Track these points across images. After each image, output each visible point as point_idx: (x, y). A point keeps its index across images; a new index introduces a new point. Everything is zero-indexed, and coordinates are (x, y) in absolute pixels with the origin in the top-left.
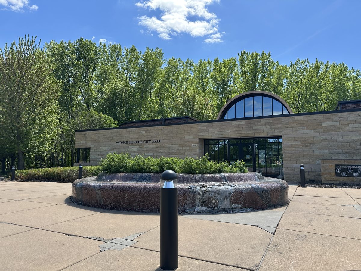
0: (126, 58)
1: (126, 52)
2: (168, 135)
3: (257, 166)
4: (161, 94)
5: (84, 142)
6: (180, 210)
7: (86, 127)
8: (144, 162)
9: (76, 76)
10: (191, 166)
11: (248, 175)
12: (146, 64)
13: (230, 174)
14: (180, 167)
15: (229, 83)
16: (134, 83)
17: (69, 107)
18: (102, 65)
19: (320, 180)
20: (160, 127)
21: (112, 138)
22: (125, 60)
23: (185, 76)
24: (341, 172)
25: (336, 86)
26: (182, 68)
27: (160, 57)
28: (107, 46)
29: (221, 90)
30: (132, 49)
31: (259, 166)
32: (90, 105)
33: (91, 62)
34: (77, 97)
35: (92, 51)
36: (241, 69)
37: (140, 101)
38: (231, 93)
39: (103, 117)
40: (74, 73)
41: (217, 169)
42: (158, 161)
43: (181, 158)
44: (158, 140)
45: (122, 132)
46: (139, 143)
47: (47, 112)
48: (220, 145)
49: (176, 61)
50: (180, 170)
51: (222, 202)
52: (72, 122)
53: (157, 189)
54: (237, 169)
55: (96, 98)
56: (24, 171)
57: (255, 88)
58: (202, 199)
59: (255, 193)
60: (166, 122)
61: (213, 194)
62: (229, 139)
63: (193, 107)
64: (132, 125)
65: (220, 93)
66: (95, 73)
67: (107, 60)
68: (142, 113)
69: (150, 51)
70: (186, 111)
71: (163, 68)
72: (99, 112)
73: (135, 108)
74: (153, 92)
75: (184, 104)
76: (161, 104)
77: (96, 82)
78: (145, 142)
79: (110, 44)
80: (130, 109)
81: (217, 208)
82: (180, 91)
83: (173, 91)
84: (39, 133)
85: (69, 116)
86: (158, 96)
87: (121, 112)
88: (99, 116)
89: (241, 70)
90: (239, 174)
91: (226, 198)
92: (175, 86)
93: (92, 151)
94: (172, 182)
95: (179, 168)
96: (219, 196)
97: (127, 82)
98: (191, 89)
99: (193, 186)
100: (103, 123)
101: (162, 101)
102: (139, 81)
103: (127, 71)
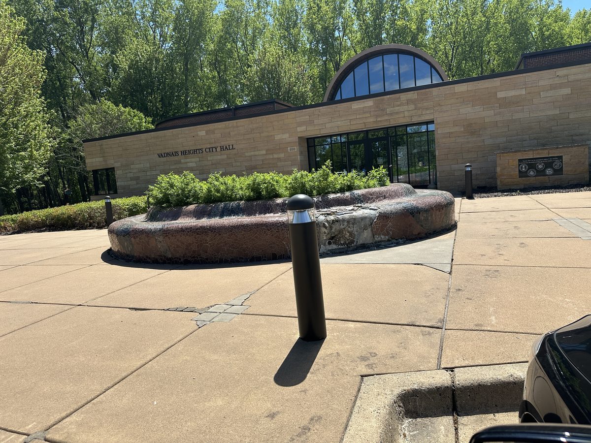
2: (247, 136)
4: (219, 62)
5: (101, 159)
7: (98, 132)
9: (62, 40)
12: (186, 8)
15: (337, 34)
16: (168, 45)
17: (59, 99)
18: (107, 15)
19: (494, 185)
20: (231, 121)
21: (148, 148)
23: (259, 25)
24: (528, 170)
25: (512, 27)
26: (252, 10)
29: (324, 47)
31: (397, 173)
32: (96, 92)
33: (86, 11)
34: (71, 80)
36: (355, 6)
37: (184, 77)
38: (340, 51)
39: (125, 112)
40: (58, 35)
44: (229, 146)
45: (165, 137)
46: (198, 152)
47: (24, 111)
52: (73, 126)
55: (105, 79)
56: (9, 217)
57: (381, 41)
60: (239, 112)
62: (347, 134)
63: (278, 81)
65: (322, 53)
66: (96, 33)
67: (115, 5)
68: (190, 100)
70: (267, 89)
71: (218, 12)
72: (117, 104)
73: (176, 92)
74: (204, 58)
75: (262, 78)
76: (223, 82)
77: (100, 50)
78: (207, 150)
80: (169, 93)
82: (252, 53)
83: (240, 54)
84: (18, 151)
85: (63, 115)
86: (215, 66)
87: (154, 100)
88: (119, 111)
89: (355, 8)
92: (243, 45)
93: (118, 173)
97: (156, 45)
98: (273, 49)
100: (127, 123)
101: (223, 75)
102: (178, 41)
103: (154, 24)
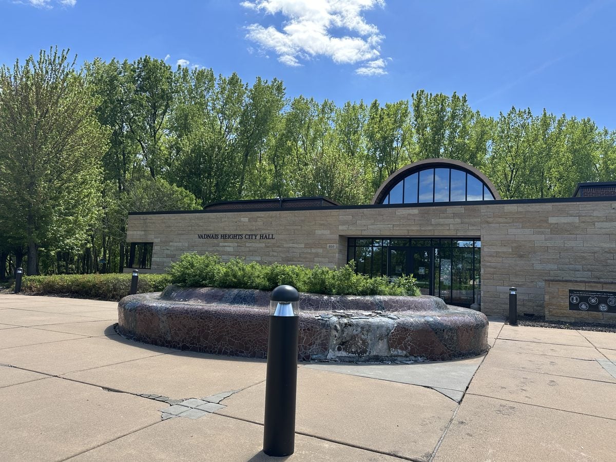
0: (222, 93)
1: (221, 82)
2: (288, 227)
3: (437, 286)
4: (278, 157)
5: (143, 233)
6: (303, 356)
7: (147, 207)
8: (243, 270)
9: (135, 120)
10: (323, 282)
11: (421, 300)
12: (255, 105)
13: (390, 297)
14: (305, 281)
15: (395, 145)
16: (232, 137)
17: (119, 172)
18: (180, 103)
19: (542, 314)
21: (191, 228)
22: (220, 96)
23: (322, 127)
24: (579, 303)
25: (575, 156)
26: (316, 114)
27: (279, 93)
28: (190, 72)
29: (381, 155)
30: (232, 79)
31: (439, 287)
32: (156, 170)
33: (162, 97)
34: (135, 156)
35: (164, 80)
36: (416, 120)
37: (241, 167)
38: (397, 160)
39: (177, 191)
40: (132, 114)
41: (367, 288)
42: (268, 269)
43: (307, 268)
44: (269, 235)
45: (209, 218)
46: (237, 237)
47: (81, 179)
48: (375, 249)
49: (306, 102)
50: (305, 286)
51: (373, 344)
52: (124, 198)
53: (264, 317)
54: (402, 290)
55: (167, 159)
56: (37, 277)
57: (437, 154)
58: (339, 338)
59: (431, 331)
60: (286, 204)
61: (359, 329)
62: (390, 239)
63: (332, 181)
64: (226, 207)
65: (379, 160)
66: (167, 117)
67: (189, 95)
68: (244, 188)
69: (263, 84)
70: (319, 187)
71: (284, 113)
72: (171, 183)
73: (232, 179)
74: (264, 152)
75: (316, 176)
76: (278, 175)
77: (167, 132)
78: (247, 237)
79: (196, 69)
80: (224, 180)
81: (366, 354)
82: (310, 153)
83: (298, 152)
84: (66, 215)
85: (120, 187)
86: (274, 160)
87: (209, 184)
88: (171, 189)
89: (416, 123)
90: (406, 298)
91: (381, 338)
92: (303, 144)
93: (156, 249)
94: (290, 305)
95: (303, 284)
96: (369, 334)
97: (221, 135)
98: (330, 151)
99: (325, 315)
100: (177, 202)
101: (279, 169)
102: (242, 133)
103: (222, 116)
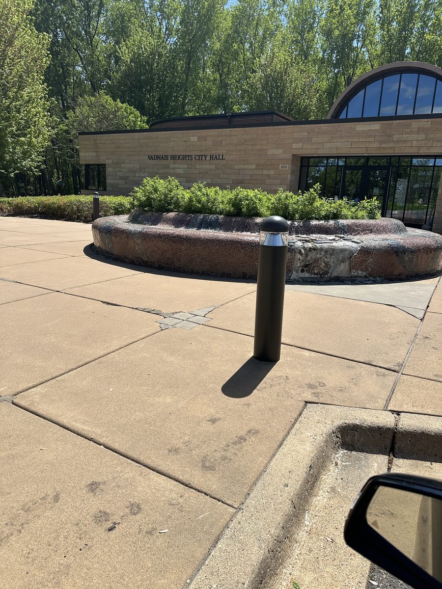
2: (239, 146)
4: (223, 63)
5: (94, 154)
7: (94, 126)
9: (69, 24)
10: (287, 206)
11: (382, 223)
13: (353, 221)
14: (268, 207)
15: (355, 44)
16: (173, 39)
17: (61, 87)
20: (225, 130)
21: (140, 148)
26: (266, 7)
29: (339, 57)
31: (392, 207)
32: (97, 84)
34: (74, 68)
37: (184, 77)
39: (122, 108)
40: (65, 18)
41: (330, 212)
42: (231, 195)
44: (219, 155)
45: (157, 138)
46: (187, 159)
51: (336, 267)
52: (71, 117)
54: (364, 213)
55: (106, 71)
56: (6, 199)
58: (303, 260)
59: (393, 254)
60: (235, 120)
61: (323, 253)
62: (346, 157)
64: (172, 124)
66: (102, 20)
68: (187, 102)
70: (268, 98)
71: (229, 7)
72: (115, 99)
74: (208, 58)
76: (223, 85)
77: (104, 38)
78: (197, 157)
80: (167, 93)
81: (328, 275)
82: (259, 57)
83: (246, 57)
85: (63, 105)
86: (219, 67)
87: (152, 98)
88: (116, 106)
89: (381, 15)
90: (368, 222)
91: (343, 261)
93: (109, 170)
94: (280, 235)
96: (333, 257)
97: (161, 39)
100: (123, 119)
101: (224, 79)
102: (183, 36)
103: (161, 15)
